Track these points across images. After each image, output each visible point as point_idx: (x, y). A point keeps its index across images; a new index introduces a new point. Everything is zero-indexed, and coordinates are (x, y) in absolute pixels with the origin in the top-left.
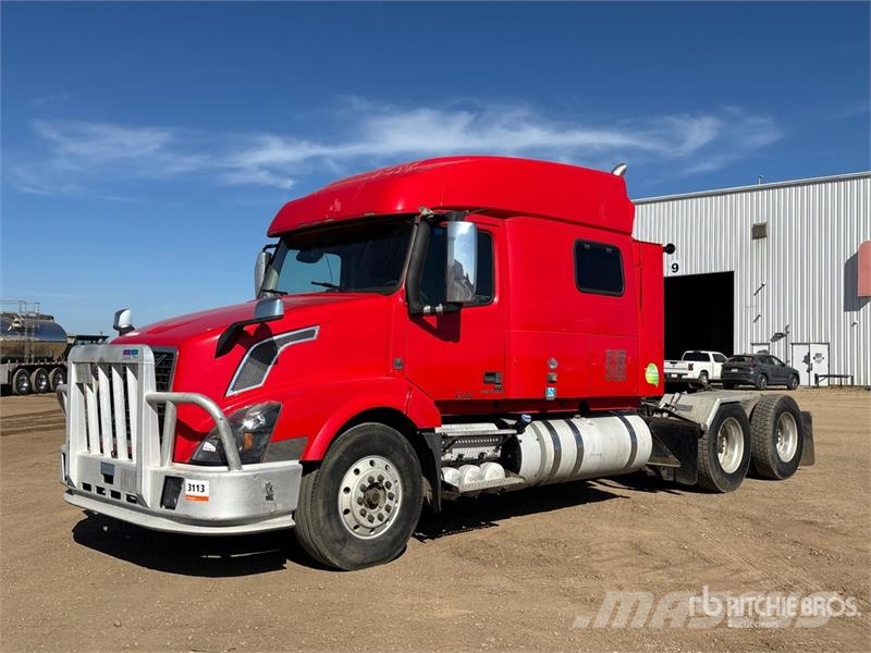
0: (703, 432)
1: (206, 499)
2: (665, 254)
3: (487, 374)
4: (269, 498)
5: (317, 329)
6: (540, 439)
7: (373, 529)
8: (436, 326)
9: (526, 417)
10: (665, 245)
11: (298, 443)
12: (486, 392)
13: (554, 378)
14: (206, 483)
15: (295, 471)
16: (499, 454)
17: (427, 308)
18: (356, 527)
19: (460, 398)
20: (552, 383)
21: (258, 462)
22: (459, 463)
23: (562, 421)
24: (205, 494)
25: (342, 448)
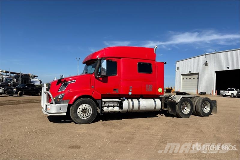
0: (177, 104)
1: (49, 109)
2: (164, 64)
3: (114, 89)
4: (60, 110)
5: (75, 80)
6: (129, 103)
7: (84, 117)
8: (102, 80)
9: (124, 98)
10: (164, 62)
11: (68, 101)
12: (114, 93)
13: (131, 90)
14: (49, 106)
15: (66, 106)
16: (119, 105)
17: (98, 77)
18: (80, 116)
19: (107, 94)
20: (130, 91)
21: (60, 103)
22: (108, 107)
23: (136, 99)
24: (49, 108)
25: (79, 101)
